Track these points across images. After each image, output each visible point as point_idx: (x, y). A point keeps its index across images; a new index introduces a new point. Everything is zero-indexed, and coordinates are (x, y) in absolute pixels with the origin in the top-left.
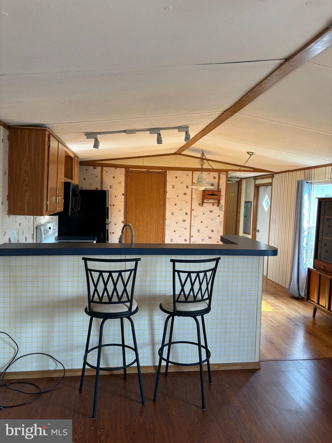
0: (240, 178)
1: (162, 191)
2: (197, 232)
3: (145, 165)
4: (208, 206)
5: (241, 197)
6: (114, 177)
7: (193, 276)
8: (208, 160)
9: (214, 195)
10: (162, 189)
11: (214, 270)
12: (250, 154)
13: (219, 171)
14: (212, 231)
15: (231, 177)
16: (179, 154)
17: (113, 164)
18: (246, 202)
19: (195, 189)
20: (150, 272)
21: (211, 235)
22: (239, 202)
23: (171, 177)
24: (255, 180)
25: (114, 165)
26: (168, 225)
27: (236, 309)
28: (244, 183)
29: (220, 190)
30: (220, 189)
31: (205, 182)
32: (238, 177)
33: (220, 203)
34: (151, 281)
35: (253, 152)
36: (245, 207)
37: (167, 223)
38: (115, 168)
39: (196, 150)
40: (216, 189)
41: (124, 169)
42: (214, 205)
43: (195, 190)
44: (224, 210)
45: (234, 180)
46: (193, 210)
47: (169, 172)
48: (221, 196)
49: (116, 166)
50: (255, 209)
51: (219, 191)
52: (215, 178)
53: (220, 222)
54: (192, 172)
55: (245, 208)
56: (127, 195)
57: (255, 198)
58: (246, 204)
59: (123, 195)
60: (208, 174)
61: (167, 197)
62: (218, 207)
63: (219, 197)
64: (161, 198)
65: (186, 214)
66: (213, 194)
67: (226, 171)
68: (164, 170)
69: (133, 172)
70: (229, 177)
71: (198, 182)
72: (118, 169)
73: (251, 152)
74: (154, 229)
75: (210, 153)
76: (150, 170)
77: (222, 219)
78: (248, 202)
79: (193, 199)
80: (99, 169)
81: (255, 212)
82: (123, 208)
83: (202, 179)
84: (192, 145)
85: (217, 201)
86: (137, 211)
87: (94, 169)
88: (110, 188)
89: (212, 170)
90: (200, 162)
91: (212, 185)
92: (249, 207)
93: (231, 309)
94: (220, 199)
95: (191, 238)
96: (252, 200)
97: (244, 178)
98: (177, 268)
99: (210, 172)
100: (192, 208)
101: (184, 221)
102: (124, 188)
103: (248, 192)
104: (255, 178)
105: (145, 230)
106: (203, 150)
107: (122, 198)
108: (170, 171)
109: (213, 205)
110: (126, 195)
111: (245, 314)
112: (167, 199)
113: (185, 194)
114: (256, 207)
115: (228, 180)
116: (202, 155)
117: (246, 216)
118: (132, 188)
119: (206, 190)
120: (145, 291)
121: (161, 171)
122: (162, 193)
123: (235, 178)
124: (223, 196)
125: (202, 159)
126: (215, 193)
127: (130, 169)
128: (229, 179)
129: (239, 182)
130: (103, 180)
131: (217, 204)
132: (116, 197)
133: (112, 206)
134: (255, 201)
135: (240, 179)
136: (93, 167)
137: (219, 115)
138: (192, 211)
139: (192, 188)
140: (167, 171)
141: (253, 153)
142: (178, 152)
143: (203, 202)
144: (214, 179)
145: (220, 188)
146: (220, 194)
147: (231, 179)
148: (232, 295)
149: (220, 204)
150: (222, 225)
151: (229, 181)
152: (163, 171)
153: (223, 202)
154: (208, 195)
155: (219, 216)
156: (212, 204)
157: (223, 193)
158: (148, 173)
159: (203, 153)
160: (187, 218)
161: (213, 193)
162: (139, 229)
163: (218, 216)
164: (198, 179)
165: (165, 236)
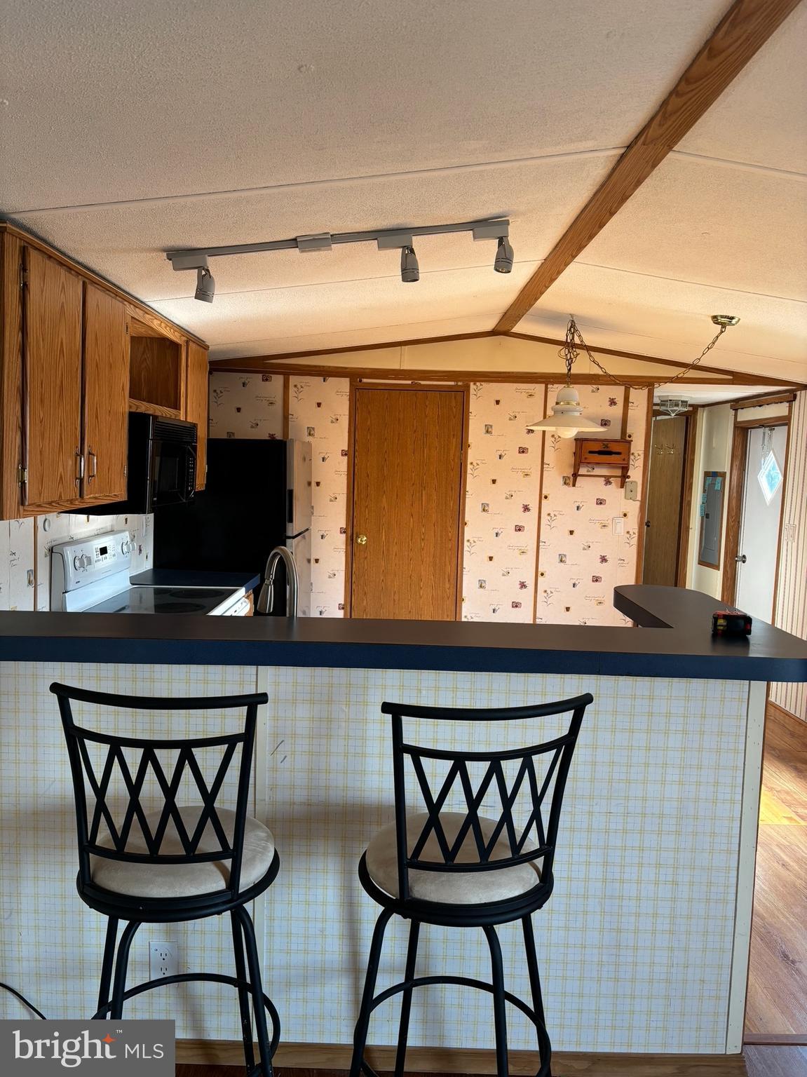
0: (690, 406)
1: (454, 442)
2: (558, 560)
3: (405, 368)
4: (591, 487)
5: (693, 460)
6: (319, 405)
7: (477, 771)
8: (590, 349)
9: (610, 453)
10: (454, 435)
11: (566, 745)
12: (723, 322)
13: (628, 383)
14: (604, 559)
15: (663, 403)
16: (507, 333)
17: (315, 366)
18: (707, 474)
19: (553, 436)
20: (343, 724)
21: (600, 569)
22: (687, 474)
23: (480, 401)
24: (736, 410)
25: (318, 369)
26: (471, 541)
27: (658, 865)
28: (703, 419)
29: (628, 438)
30: (630, 436)
31: (577, 414)
32: (687, 402)
33: (629, 477)
34: (346, 755)
35: (731, 315)
36: (706, 486)
37: (468, 533)
38: (322, 379)
39: (552, 318)
40: (618, 436)
41: (347, 380)
42: (610, 483)
43: (553, 439)
44: (639, 498)
45: (673, 411)
46: (546, 497)
47: (475, 387)
48: (632, 457)
49: (326, 373)
50: (735, 495)
51: (625, 440)
52: (613, 402)
53: (628, 532)
54: (544, 385)
55: (704, 491)
56: (356, 454)
57: (737, 463)
58: (709, 480)
59: (344, 453)
60: (593, 391)
61: (469, 461)
62: (623, 490)
63: (624, 460)
64: (452, 463)
65: (526, 509)
66: (606, 449)
67: (649, 383)
68: (460, 381)
69: (373, 387)
70: (656, 400)
71: (556, 412)
72: (330, 379)
73: (726, 317)
74: (432, 550)
75: (596, 325)
76: (423, 383)
77: (633, 523)
78: (715, 474)
79: (545, 466)
80: (278, 380)
81: (734, 502)
82: (345, 491)
83: (568, 404)
84: (536, 299)
85: (619, 472)
86: (384, 500)
87: (263, 380)
88: (310, 434)
89: (605, 379)
90: (563, 353)
91: (605, 423)
92: (716, 488)
93: (641, 865)
94: (628, 464)
95: (540, 579)
96: (727, 469)
97: (703, 406)
98: (408, 739)
99: (599, 386)
100: (544, 493)
101: (519, 529)
102: (347, 434)
103: (714, 445)
104: (737, 404)
105: (406, 553)
106: (572, 315)
107: (342, 464)
108: (478, 384)
109: (606, 484)
110: (353, 453)
111: (692, 883)
112: (469, 467)
113: (523, 451)
114: (737, 492)
115: (654, 411)
116: (570, 330)
117: (707, 516)
118: (371, 435)
119: (587, 440)
120: (327, 788)
121: (452, 383)
122: (456, 447)
123: (677, 405)
124: (639, 455)
125: (569, 345)
126: (614, 448)
127: (365, 380)
128: (655, 408)
129: (690, 415)
130: (290, 412)
131: (620, 479)
132: (324, 459)
133: (313, 484)
134: (735, 472)
135: (691, 409)
136: (261, 375)
137: (610, 166)
138: (544, 501)
139: (544, 432)
140: (472, 384)
141: (732, 318)
142: (502, 329)
143: (575, 475)
144: (611, 405)
145: (629, 431)
146: (629, 452)
147: (663, 408)
148: (644, 815)
149: (627, 480)
150: (635, 541)
151: (657, 413)
152: (460, 383)
153: (636, 474)
154: (590, 452)
155: (625, 515)
156: (603, 479)
157: (638, 446)
158: (415, 389)
159: (573, 325)
160: (530, 521)
161: (607, 447)
162: (388, 550)
163: (622, 515)
164: (557, 403)
165: (462, 571)
